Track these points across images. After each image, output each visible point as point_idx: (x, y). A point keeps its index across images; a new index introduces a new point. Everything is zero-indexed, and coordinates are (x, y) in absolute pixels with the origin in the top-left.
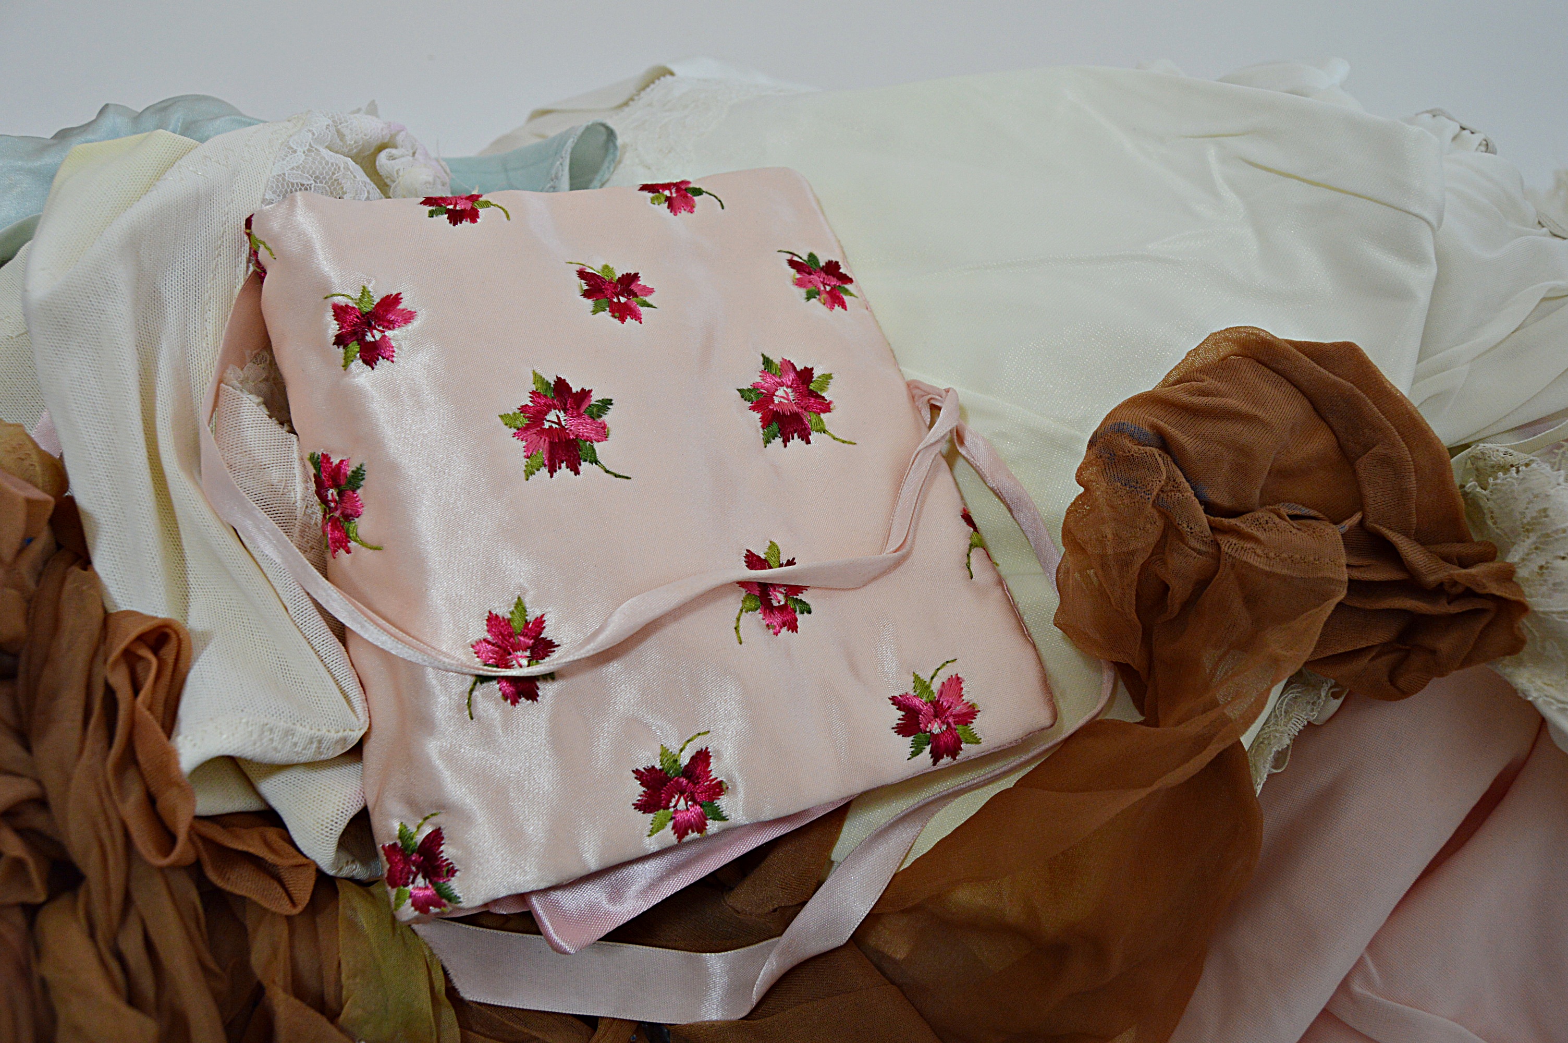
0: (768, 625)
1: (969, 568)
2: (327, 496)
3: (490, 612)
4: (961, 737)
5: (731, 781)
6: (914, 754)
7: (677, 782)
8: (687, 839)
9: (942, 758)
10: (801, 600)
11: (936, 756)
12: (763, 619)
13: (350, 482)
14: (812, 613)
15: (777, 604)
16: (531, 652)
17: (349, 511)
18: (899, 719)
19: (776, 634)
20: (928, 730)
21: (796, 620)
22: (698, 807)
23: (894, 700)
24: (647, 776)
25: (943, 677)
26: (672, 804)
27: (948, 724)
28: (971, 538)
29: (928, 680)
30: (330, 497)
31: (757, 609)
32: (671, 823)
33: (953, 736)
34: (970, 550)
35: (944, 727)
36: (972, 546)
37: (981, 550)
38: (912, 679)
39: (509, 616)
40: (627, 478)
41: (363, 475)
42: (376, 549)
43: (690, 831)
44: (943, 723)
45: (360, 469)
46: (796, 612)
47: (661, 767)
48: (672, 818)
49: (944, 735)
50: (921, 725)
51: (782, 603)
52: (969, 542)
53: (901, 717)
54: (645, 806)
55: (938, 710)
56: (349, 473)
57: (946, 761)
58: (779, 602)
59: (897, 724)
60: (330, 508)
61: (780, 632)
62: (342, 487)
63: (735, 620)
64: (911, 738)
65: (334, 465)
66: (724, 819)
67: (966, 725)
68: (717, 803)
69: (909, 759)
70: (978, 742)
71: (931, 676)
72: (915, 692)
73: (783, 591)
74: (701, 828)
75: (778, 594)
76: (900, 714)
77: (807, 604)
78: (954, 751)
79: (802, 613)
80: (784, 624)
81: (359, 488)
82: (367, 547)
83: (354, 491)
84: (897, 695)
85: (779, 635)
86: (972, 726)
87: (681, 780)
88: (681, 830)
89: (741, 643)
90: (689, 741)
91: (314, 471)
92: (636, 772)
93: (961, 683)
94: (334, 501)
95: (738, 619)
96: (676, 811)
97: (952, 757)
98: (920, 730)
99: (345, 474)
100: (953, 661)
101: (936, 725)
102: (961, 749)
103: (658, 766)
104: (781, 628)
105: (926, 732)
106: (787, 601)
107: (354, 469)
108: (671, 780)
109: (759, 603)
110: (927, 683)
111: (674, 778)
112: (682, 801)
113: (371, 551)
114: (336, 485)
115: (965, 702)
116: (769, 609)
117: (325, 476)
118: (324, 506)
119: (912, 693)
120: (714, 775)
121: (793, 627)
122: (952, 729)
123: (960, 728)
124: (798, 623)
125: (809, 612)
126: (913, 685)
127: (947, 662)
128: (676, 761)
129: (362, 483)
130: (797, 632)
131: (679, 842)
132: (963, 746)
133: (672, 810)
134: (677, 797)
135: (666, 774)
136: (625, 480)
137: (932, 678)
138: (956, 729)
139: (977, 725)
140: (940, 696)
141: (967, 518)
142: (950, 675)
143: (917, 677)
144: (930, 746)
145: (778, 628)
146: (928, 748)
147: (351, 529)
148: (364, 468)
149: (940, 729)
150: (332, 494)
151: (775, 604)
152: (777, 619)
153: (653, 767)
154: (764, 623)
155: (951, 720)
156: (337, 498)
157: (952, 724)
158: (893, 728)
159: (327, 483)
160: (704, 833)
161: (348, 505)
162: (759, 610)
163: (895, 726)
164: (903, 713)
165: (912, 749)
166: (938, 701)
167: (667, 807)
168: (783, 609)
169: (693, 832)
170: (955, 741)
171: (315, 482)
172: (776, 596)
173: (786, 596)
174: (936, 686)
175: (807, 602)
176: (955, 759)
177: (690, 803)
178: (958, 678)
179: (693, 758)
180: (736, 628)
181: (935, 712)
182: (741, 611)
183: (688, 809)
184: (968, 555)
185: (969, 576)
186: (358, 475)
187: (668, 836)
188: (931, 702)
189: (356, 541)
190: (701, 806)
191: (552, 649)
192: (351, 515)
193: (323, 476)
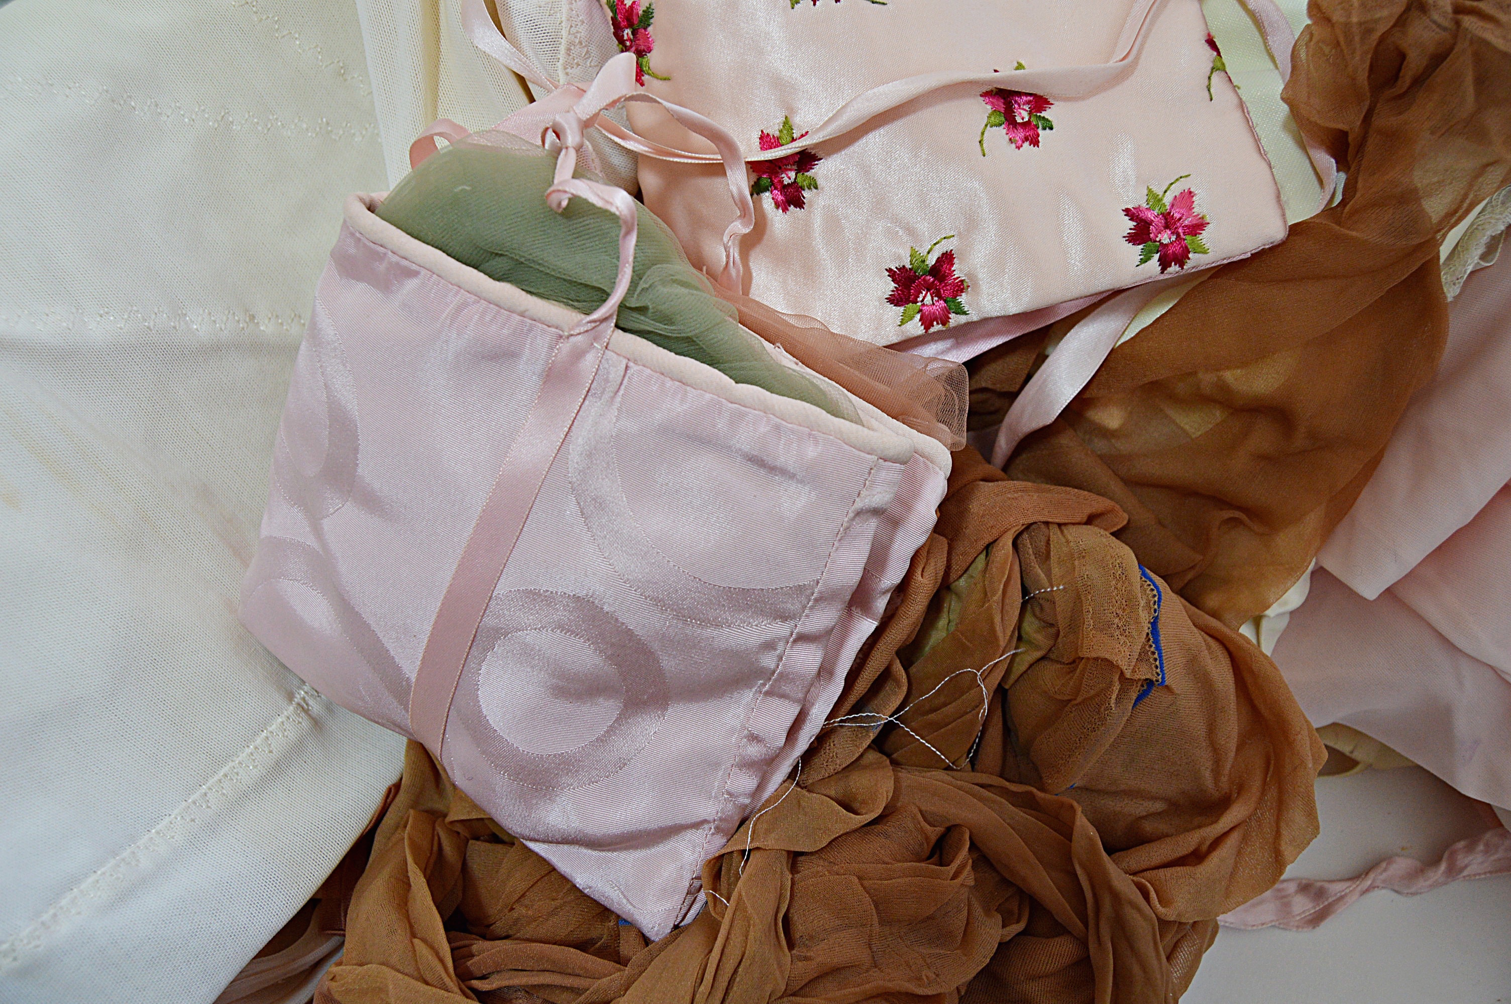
0: (1010, 139)
1: (1209, 90)
2: (623, 36)
3: (762, 131)
4: (1189, 247)
5: (971, 280)
6: (1143, 261)
7: (924, 280)
8: (932, 330)
9: (1170, 266)
10: (1044, 117)
11: (1164, 264)
12: (1007, 134)
13: (641, 21)
14: (1054, 130)
15: (1021, 121)
16: (798, 167)
17: (642, 47)
18: (1130, 229)
19: (1018, 148)
20: (1158, 239)
21: (1038, 135)
22: (942, 302)
23: (1127, 212)
24: (898, 274)
25: (1176, 190)
26: (920, 299)
27: (1178, 235)
28: (1214, 61)
29: (1161, 194)
30: (626, 37)
31: (1001, 125)
32: (918, 316)
33: (1182, 246)
34: (1212, 73)
35: (1173, 238)
36: (1213, 69)
37: (1223, 74)
38: (1146, 192)
39: (777, 134)
40: (884, 4)
41: (652, 13)
42: (665, 79)
43: (935, 323)
44: (1173, 233)
45: (650, 8)
46: (1038, 128)
47: (910, 267)
48: (918, 312)
49: (1173, 244)
50: (1152, 235)
51: (1026, 119)
52: (1211, 65)
53: (1133, 227)
54: (895, 300)
55: (1168, 221)
56: (641, 12)
57: (1174, 269)
58: (1023, 119)
59: (1128, 234)
60: (626, 46)
61: (1022, 146)
62: (635, 27)
63: (980, 134)
64: (1141, 247)
65: (627, 6)
66: (965, 313)
67: (1196, 235)
68: (959, 299)
69: (1137, 266)
70: (1205, 252)
71: (1164, 190)
72: (1148, 204)
73: (1027, 109)
74: (945, 321)
75: (1022, 111)
76: (1132, 224)
77: (1049, 121)
78: (1181, 258)
79: (1044, 129)
80: (1026, 139)
81: (649, 25)
82: (657, 78)
83: (645, 29)
84: (1130, 206)
85: (1021, 149)
86: (1200, 237)
87: (928, 278)
88: (927, 322)
89: (984, 156)
90: (935, 244)
91: (611, 14)
92: (890, 270)
93: (1193, 197)
94: (629, 40)
95: (983, 134)
96: (923, 305)
97: (1179, 266)
98: (1150, 240)
99: (638, 14)
100: (1186, 176)
101: (1166, 236)
102: (1189, 259)
103: (908, 266)
104: (1023, 142)
105: (1155, 241)
106: (1030, 118)
107: (645, 9)
108: (919, 278)
109: (1003, 119)
110: (1160, 196)
111: (922, 276)
112: (929, 297)
113: (661, 82)
114: (630, 25)
115: (1195, 214)
116: (1011, 124)
117: (621, 18)
118: (621, 46)
119: (1145, 206)
120: (957, 274)
121: (1035, 142)
122: (1181, 239)
123: (1188, 237)
124: (1039, 138)
125: (1051, 128)
126: (1146, 198)
127: (1181, 177)
128: (923, 261)
129: (652, 21)
130: (1038, 147)
131: (926, 332)
132: (1190, 255)
133: (919, 304)
134: (924, 293)
135: (915, 272)
136: (882, 6)
137: (1165, 192)
138: (1184, 240)
139: (1205, 236)
140: (1172, 206)
141: (1211, 43)
142: (1183, 189)
143: (1150, 191)
144: (1159, 254)
145: (1020, 142)
146: (1157, 256)
147: (644, 63)
148: (652, 7)
149: (1170, 239)
150: (627, 34)
151: (1019, 120)
152: (1021, 134)
153: (904, 266)
154: (1007, 137)
155: (1180, 230)
156: (632, 37)
157: (1182, 234)
158: (1124, 237)
159: (623, 24)
160: (947, 326)
161: (641, 42)
162: (1003, 126)
163: (1126, 235)
164: (1135, 224)
165: (1142, 257)
166: (1169, 213)
167: (915, 302)
168: (1026, 125)
169: (938, 324)
170: (1183, 250)
171: (613, 24)
172: (1020, 113)
173: (1030, 113)
174: (1168, 200)
175: (1050, 118)
176: (1183, 269)
177: (936, 299)
178: (1190, 193)
179: (938, 260)
180: (980, 142)
181: (1166, 223)
182: (986, 125)
183: (933, 304)
184: (1209, 78)
185: (1208, 98)
186: (648, 14)
187: (915, 328)
188: (1162, 214)
189: (649, 74)
190: (945, 301)
191: (816, 163)
192: (644, 51)
193: (619, 18)
